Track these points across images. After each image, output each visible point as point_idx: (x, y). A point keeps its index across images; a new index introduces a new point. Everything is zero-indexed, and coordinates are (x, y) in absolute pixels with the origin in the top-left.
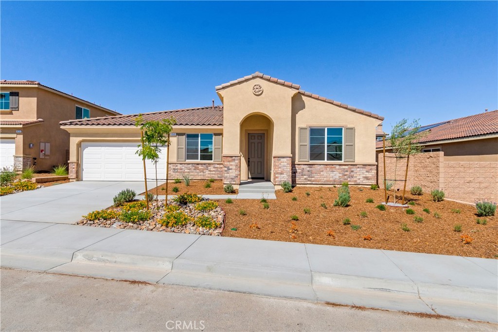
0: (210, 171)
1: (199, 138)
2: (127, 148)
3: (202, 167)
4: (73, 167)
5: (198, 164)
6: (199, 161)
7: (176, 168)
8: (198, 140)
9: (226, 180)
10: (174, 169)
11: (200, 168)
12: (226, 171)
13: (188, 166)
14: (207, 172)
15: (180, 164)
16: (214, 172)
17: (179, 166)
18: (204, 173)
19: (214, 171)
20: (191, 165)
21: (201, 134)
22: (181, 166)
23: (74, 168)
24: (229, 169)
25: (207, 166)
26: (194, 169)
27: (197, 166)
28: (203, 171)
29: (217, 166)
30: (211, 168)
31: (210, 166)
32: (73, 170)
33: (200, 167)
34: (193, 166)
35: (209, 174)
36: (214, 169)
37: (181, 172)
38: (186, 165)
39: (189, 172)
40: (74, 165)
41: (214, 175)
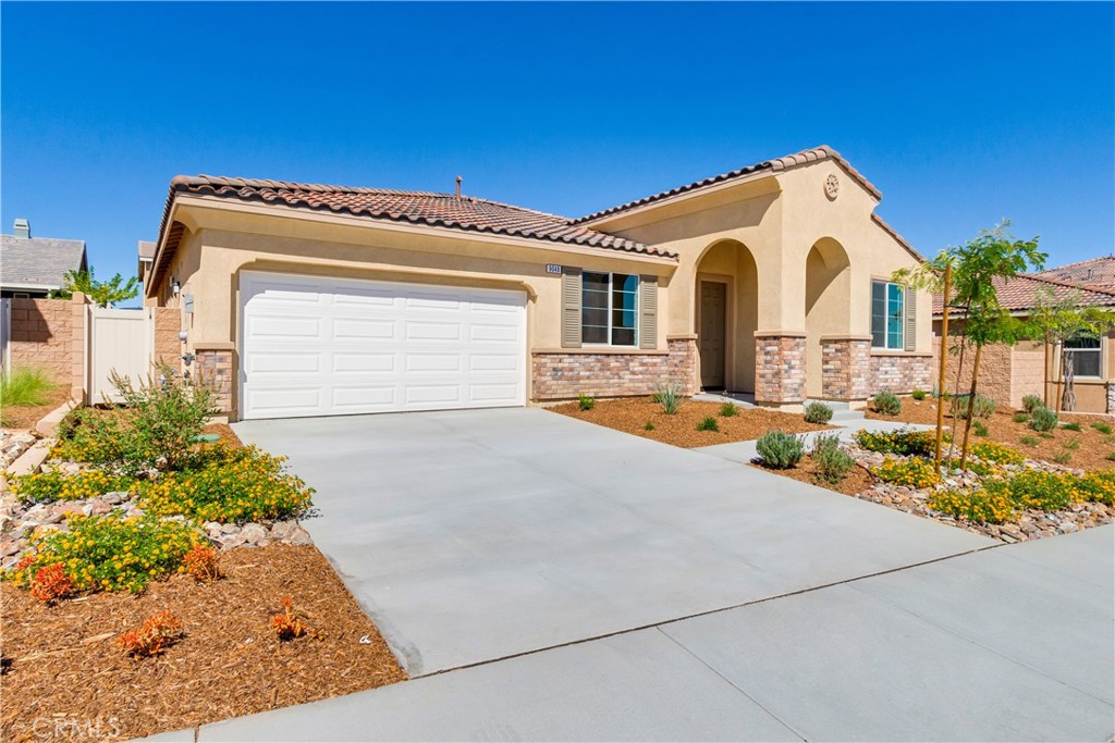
0: (633, 373)
1: (611, 285)
2: (410, 301)
3: (618, 364)
4: (219, 366)
5: (608, 355)
6: (609, 347)
7: (560, 365)
8: (607, 289)
9: (786, 394)
10: (554, 369)
11: (612, 365)
12: (786, 372)
13: (586, 360)
14: (627, 376)
15: (570, 354)
16: (640, 377)
17: (567, 360)
18: (620, 378)
19: (641, 373)
20: (592, 359)
21: (614, 275)
22: (571, 360)
23: (220, 372)
24: (791, 368)
25: (627, 360)
26: (601, 370)
27: (606, 359)
28: (618, 374)
29: (647, 360)
30: (635, 365)
31: (632, 361)
32: (219, 378)
33: (613, 363)
34: (598, 361)
35: (631, 380)
36: (640, 368)
37: (570, 379)
38: (582, 359)
39: (588, 378)
40: (221, 360)
41: (640, 385)
